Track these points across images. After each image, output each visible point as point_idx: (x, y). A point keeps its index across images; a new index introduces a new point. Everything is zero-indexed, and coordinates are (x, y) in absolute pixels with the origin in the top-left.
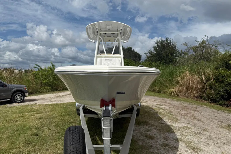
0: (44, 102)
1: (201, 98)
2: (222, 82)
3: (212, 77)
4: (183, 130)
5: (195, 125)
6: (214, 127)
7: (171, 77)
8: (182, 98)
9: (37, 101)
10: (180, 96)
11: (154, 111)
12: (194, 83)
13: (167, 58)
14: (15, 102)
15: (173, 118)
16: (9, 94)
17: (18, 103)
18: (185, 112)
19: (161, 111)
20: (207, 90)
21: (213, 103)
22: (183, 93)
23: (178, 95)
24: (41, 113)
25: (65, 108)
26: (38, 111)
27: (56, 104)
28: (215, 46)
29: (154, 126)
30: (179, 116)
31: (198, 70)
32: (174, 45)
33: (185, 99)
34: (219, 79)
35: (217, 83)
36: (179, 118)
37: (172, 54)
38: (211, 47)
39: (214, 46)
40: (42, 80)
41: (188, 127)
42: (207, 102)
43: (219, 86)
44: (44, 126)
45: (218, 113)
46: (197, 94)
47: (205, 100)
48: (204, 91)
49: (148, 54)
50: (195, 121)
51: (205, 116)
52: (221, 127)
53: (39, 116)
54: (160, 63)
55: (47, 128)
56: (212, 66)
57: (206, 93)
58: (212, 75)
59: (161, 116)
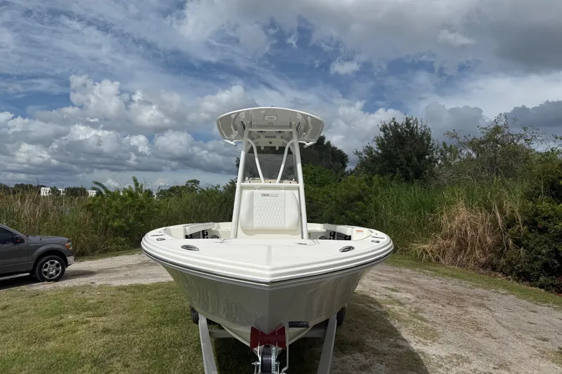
0: (111, 280)
1: (494, 269)
2: (544, 230)
3: (520, 218)
4: (448, 366)
5: (479, 351)
6: (526, 355)
7: (420, 213)
8: (448, 267)
9: (96, 277)
10: (443, 262)
11: (379, 309)
12: (476, 230)
13: (407, 165)
14: (43, 280)
15: (426, 328)
16: (29, 261)
17: (49, 281)
18: (454, 310)
19: (397, 308)
20: (508, 249)
21: (523, 280)
22: (449, 255)
23: (438, 260)
24: (105, 315)
25: (162, 299)
26: (97, 309)
27: (141, 288)
28: (526, 140)
29: (379, 354)
30: (439, 324)
31: (485, 198)
32: (424, 132)
33: (454, 270)
34: (536, 224)
35: (532, 232)
36: (440, 329)
37: (421, 156)
38: (515, 141)
39: (522, 141)
40: (109, 220)
41: (462, 357)
42: (509, 279)
43: (537, 240)
44: (113, 355)
45: (535, 312)
46: (484, 259)
47: (504, 273)
48: (502, 252)
49: (364, 155)
50: (478, 338)
51: (504, 323)
52: (543, 354)
53: (101, 323)
54: (392, 179)
55: (119, 361)
56: (518, 191)
57: (505, 257)
58: (520, 211)
59: (396, 324)
